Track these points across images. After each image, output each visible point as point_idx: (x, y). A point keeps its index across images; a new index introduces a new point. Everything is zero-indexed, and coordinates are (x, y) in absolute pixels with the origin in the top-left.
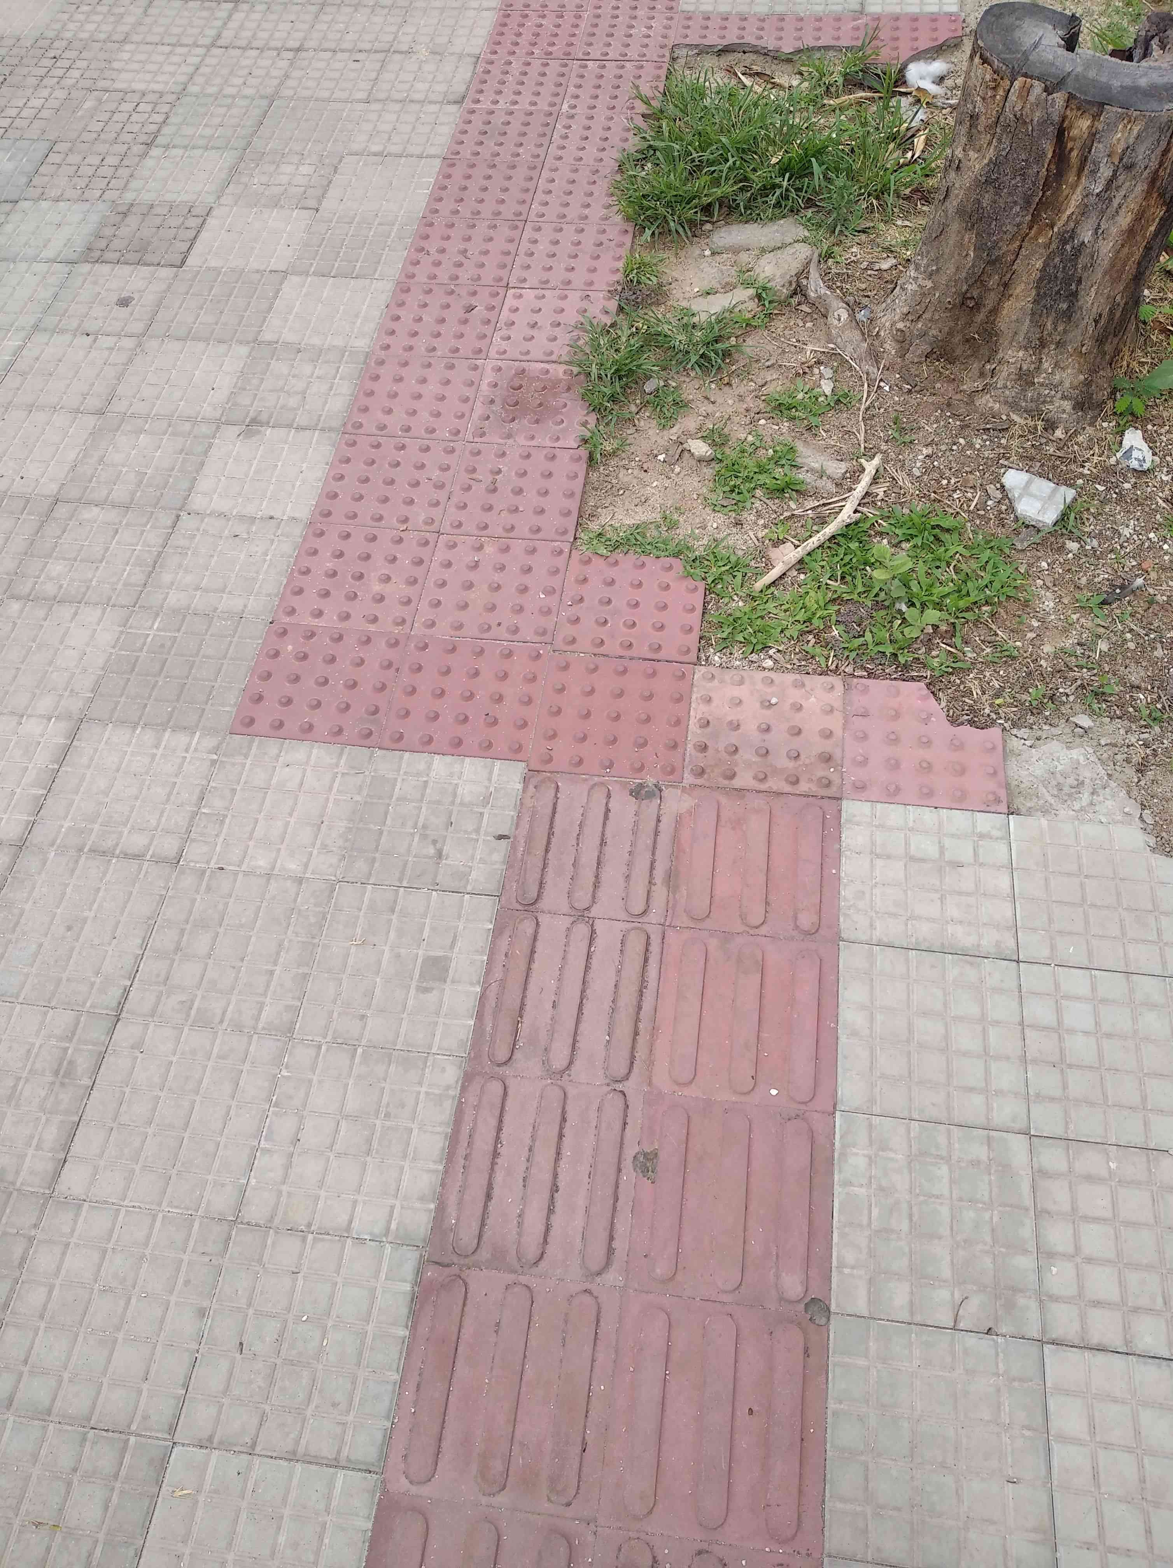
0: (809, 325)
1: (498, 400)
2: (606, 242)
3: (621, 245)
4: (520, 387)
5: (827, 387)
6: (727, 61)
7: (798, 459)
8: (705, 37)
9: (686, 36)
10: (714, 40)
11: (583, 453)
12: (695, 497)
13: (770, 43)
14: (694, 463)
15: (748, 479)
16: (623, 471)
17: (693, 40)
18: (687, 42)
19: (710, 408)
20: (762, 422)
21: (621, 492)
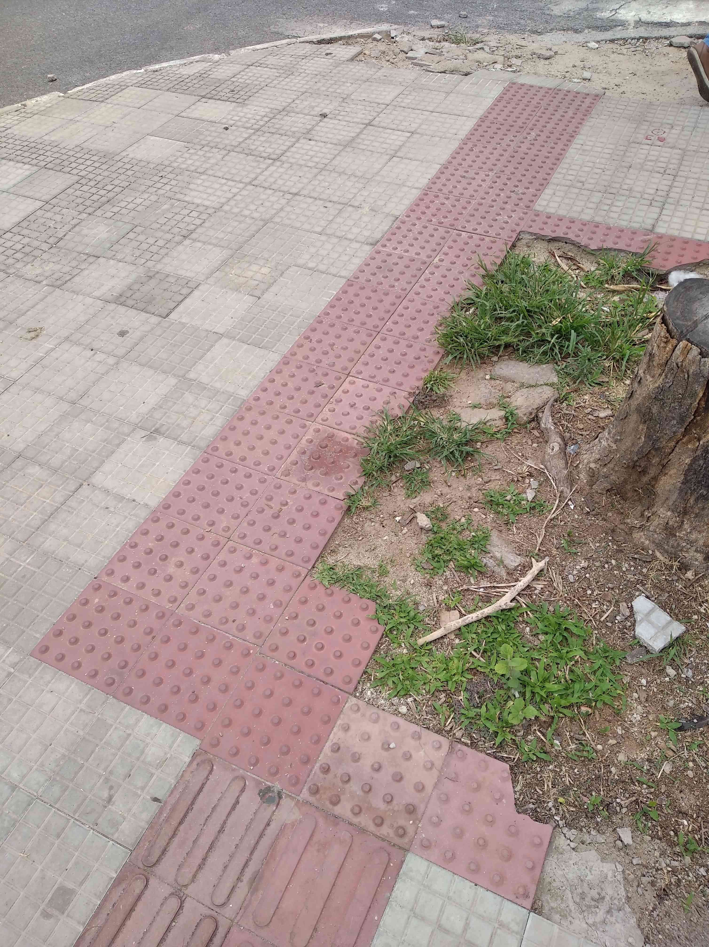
0: (535, 445)
1: (308, 453)
2: (423, 358)
3: (430, 362)
4: (326, 447)
5: (530, 495)
6: (553, 246)
7: (488, 546)
8: (543, 229)
9: (531, 227)
10: (548, 232)
11: (345, 505)
12: (408, 555)
13: (583, 241)
14: (418, 529)
15: (448, 552)
16: (368, 523)
17: (535, 229)
18: (530, 230)
19: (446, 490)
20: (476, 510)
21: (360, 538)
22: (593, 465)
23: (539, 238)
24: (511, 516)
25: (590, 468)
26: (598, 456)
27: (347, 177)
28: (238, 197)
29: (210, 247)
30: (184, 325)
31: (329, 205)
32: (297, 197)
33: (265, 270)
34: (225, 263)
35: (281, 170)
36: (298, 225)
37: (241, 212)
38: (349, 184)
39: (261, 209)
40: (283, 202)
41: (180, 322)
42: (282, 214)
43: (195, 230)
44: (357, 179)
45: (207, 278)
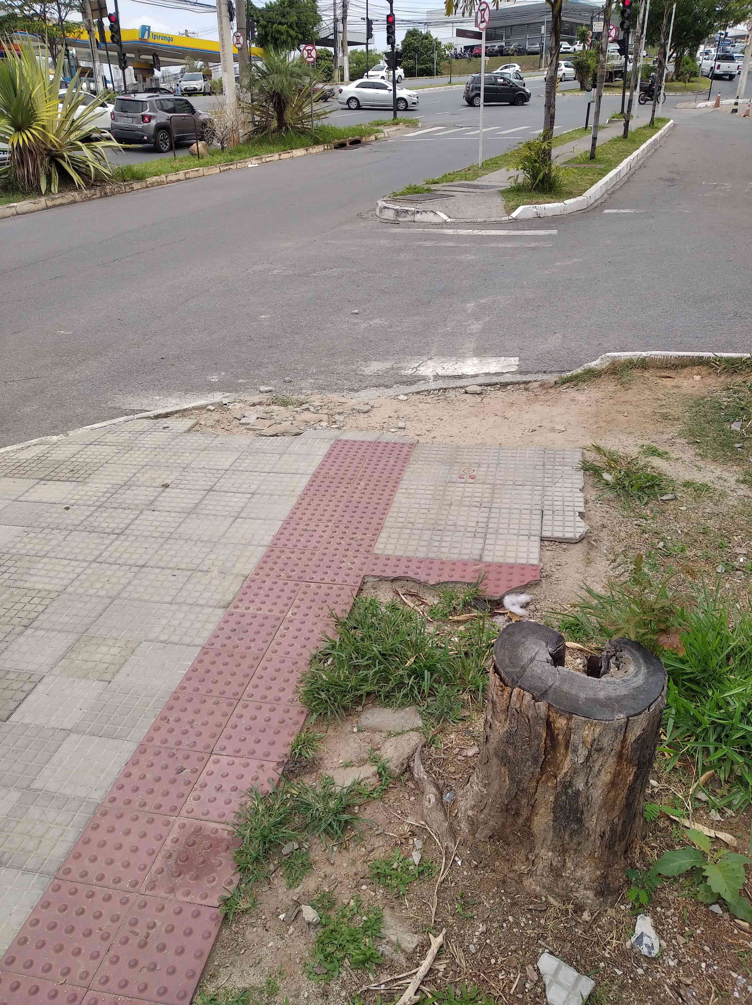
0: (412, 798)
1: (174, 856)
2: (288, 721)
3: (295, 724)
4: (194, 843)
5: (416, 857)
6: (397, 585)
7: (382, 930)
8: (385, 571)
9: (373, 570)
10: (389, 573)
11: (220, 912)
12: (298, 961)
13: (423, 578)
14: (305, 925)
15: (341, 947)
16: (250, 929)
17: (378, 572)
18: (374, 573)
19: (329, 870)
20: (364, 887)
21: (243, 951)
22: (470, 813)
23: (382, 579)
24: (402, 888)
25: (468, 816)
26: (473, 803)
27: (193, 543)
28: (82, 577)
29: (54, 634)
30: (27, 726)
31: (176, 572)
32: (144, 569)
33: (114, 651)
34: (71, 649)
35: (127, 544)
36: (148, 597)
37: (86, 591)
38: (196, 549)
39: (108, 586)
40: (130, 575)
41: (22, 724)
42: (130, 588)
43: (37, 617)
44: (203, 544)
45: (52, 668)
